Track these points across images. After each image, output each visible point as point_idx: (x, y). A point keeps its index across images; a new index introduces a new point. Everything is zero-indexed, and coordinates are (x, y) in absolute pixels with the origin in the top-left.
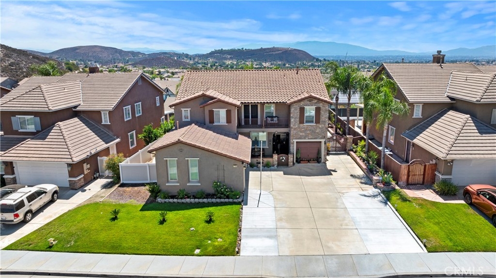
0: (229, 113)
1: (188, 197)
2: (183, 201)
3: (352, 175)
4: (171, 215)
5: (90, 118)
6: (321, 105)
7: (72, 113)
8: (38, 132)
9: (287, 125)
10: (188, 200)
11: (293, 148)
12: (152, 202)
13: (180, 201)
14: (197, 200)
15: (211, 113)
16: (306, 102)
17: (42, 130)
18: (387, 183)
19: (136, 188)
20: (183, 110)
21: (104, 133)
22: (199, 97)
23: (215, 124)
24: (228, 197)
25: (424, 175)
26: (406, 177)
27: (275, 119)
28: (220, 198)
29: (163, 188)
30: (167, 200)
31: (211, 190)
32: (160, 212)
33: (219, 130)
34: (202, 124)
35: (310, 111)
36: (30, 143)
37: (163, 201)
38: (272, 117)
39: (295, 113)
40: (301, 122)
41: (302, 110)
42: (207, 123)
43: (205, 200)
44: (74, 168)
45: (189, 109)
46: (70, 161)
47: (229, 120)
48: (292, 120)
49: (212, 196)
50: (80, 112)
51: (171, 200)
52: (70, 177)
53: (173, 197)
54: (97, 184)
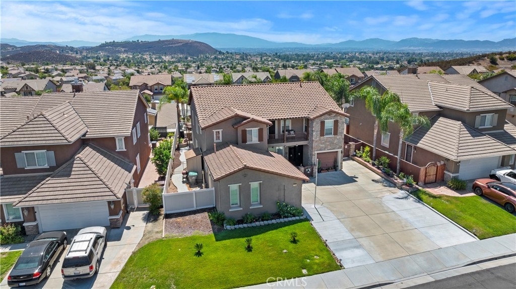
0: (261, 132)
1: (257, 221)
2: (253, 224)
5: (104, 146)
6: (338, 118)
7: (84, 142)
8: (52, 169)
9: (306, 138)
10: (257, 223)
12: (219, 230)
13: (250, 225)
14: (266, 222)
15: (244, 133)
16: (327, 116)
17: (58, 166)
19: (187, 218)
20: (215, 131)
22: (232, 117)
23: (248, 143)
24: (294, 216)
27: (292, 132)
28: (287, 217)
29: (227, 215)
30: (237, 226)
31: (273, 210)
33: (254, 149)
35: (329, 123)
36: (50, 181)
37: (233, 227)
38: (289, 131)
39: (316, 127)
40: (322, 134)
41: (323, 123)
42: (241, 142)
43: (274, 221)
44: (114, 207)
45: (220, 131)
46: (113, 198)
47: (261, 138)
48: (314, 134)
49: (278, 215)
50: (88, 140)
51: (241, 226)
52: (111, 215)
53: (240, 222)
54: (136, 219)
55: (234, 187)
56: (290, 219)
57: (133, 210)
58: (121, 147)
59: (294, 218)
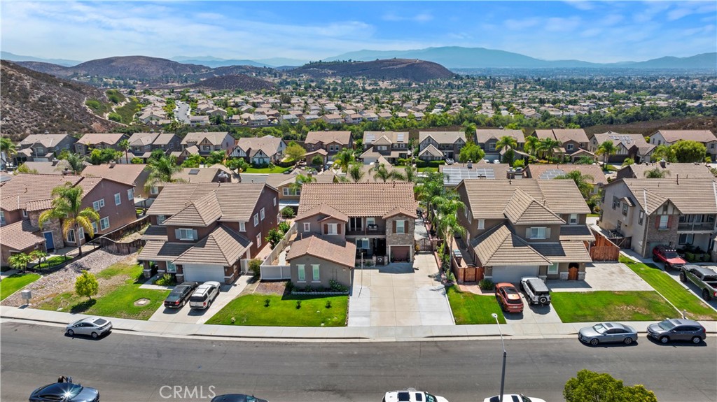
0: (339, 227)
1: (313, 291)
2: (310, 293)
3: (429, 276)
4: (304, 303)
5: (231, 227)
6: (408, 219)
7: (218, 224)
8: (195, 241)
9: (384, 233)
10: (313, 293)
11: (389, 251)
12: (288, 294)
13: (307, 293)
14: (319, 293)
15: (326, 226)
16: (398, 217)
17: (199, 239)
18: (449, 281)
19: (274, 284)
20: (305, 224)
21: (242, 239)
22: (317, 215)
23: (329, 234)
24: (339, 291)
25: (476, 275)
26: (463, 276)
27: (375, 227)
28: (335, 291)
29: (295, 284)
30: (298, 293)
31: (327, 285)
32: (297, 301)
33: (332, 240)
34: (319, 235)
35: (401, 224)
36: (193, 250)
37: (296, 293)
38: (373, 225)
39: (389, 225)
40: (394, 231)
41: (394, 223)
42: (323, 234)
43: (324, 293)
44: (228, 270)
45: (309, 224)
46: (227, 265)
47: (339, 232)
48: (387, 230)
49: (328, 290)
50: (222, 222)
51: (301, 293)
52: (225, 275)
53: (302, 290)
54: (243, 281)
55: (301, 267)
56: (336, 293)
57: (243, 274)
58: (242, 229)
59: (339, 293)
